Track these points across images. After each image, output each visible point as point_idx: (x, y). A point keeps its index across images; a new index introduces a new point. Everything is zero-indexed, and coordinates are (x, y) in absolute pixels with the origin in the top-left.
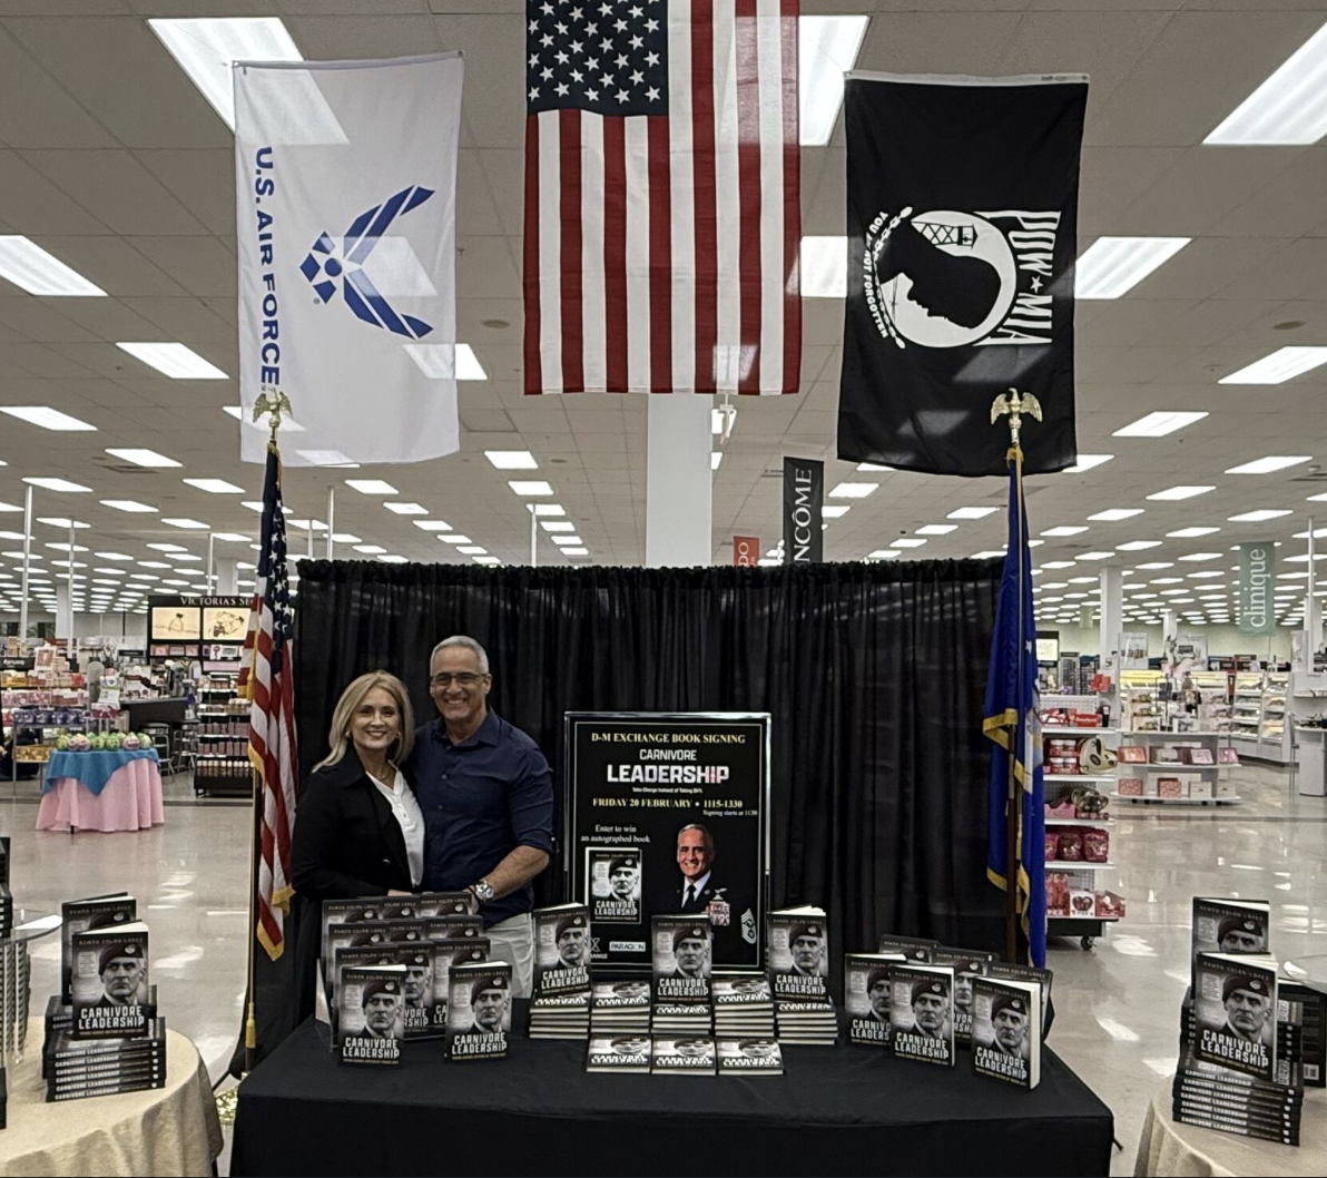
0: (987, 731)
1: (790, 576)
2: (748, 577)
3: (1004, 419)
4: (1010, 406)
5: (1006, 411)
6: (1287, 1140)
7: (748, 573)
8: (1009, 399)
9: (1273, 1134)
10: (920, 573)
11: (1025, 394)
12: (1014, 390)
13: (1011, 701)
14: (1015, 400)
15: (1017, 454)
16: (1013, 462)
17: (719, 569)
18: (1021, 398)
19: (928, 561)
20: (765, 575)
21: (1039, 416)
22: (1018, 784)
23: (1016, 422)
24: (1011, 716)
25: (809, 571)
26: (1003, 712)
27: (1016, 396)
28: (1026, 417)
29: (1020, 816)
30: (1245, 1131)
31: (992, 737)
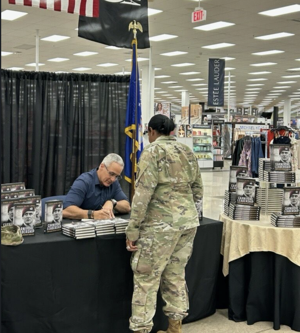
0: (126, 132)
1: (65, 77)
2: (51, 76)
3: (132, 30)
4: (134, 26)
5: (133, 28)
6: (257, 219)
7: (51, 75)
8: (133, 24)
9: (255, 218)
10: (105, 79)
11: (138, 23)
12: (135, 21)
13: (133, 122)
14: (135, 24)
15: (135, 42)
16: (134, 45)
17: (41, 72)
18: (137, 24)
19: (107, 75)
20: (57, 76)
21: (142, 31)
22: (135, 147)
23: (135, 32)
24: (133, 127)
25: (72, 76)
26: (131, 125)
27: (135, 23)
28: (138, 30)
29: (136, 159)
30: (248, 219)
31: (127, 134)
